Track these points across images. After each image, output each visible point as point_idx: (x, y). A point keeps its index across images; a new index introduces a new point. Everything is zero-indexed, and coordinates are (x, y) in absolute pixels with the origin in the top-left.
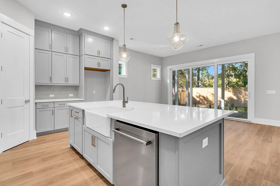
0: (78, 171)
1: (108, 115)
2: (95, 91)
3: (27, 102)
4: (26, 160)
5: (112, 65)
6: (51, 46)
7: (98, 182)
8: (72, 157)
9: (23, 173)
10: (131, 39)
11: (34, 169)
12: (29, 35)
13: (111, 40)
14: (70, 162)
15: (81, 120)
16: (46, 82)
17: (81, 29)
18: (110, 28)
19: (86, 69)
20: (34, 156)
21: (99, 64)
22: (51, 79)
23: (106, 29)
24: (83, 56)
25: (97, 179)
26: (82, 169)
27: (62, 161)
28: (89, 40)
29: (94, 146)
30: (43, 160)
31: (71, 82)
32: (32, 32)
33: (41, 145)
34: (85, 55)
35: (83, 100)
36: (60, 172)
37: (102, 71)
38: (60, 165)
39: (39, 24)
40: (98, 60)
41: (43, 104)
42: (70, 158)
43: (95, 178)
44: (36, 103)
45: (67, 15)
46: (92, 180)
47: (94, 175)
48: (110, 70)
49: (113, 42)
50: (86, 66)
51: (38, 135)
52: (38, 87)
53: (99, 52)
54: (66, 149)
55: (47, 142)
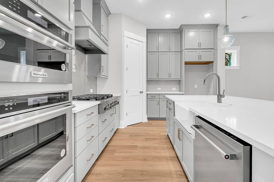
0: (167, 159)
1: (190, 108)
2: (196, 85)
3: (141, 92)
4: (137, 136)
5: (215, 55)
6: (158, 48)
7: (182, 179)
8: (167, 144)
9: (132, 144)
10: (244, 17)
11: (139, 144)
12: (143, 42)
13: (215, 27)
14: (163, 149)
15: (172, 111)
16: (154, 77)
17: (181, 26)
18: (211, 14)
19: (186, 63)
20: (142, 134)
21: (200, 57)
22: (158, 75)
23: (207, 17)
24: (184, 50)
25: (181, 175)
26: (171, 158)
27: (158, 145)
28: (191, 34)
29: (180, 140)
30: (147, 140)
31: (173, 77)
32: (144, 39)
33: (149, 127)
34: (186, 50)
35: (183, 93)
36: (153, 153)
37: (205, 64)
38: (155, 148)
39: (150, 32)
40: (199, 52)
41: (152, 95)
42: (164, 145)
43: (180, 173)
44: (147, 94)
45: (168, 16)
46: (177, 174)
47: (181, 170)
48: (213, 62)
49: (217, 29)
50: (186, 61)
51: (149, 119)
52: (149, 81)
53: (199, 44)
54: (164, 135)
55: (152, 126)
